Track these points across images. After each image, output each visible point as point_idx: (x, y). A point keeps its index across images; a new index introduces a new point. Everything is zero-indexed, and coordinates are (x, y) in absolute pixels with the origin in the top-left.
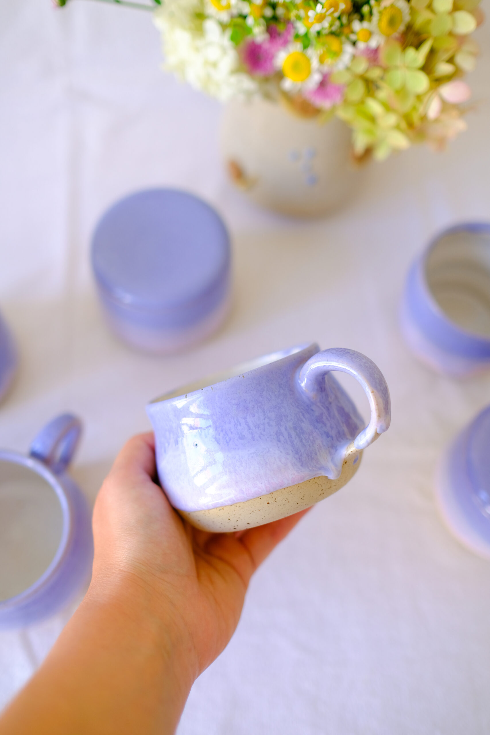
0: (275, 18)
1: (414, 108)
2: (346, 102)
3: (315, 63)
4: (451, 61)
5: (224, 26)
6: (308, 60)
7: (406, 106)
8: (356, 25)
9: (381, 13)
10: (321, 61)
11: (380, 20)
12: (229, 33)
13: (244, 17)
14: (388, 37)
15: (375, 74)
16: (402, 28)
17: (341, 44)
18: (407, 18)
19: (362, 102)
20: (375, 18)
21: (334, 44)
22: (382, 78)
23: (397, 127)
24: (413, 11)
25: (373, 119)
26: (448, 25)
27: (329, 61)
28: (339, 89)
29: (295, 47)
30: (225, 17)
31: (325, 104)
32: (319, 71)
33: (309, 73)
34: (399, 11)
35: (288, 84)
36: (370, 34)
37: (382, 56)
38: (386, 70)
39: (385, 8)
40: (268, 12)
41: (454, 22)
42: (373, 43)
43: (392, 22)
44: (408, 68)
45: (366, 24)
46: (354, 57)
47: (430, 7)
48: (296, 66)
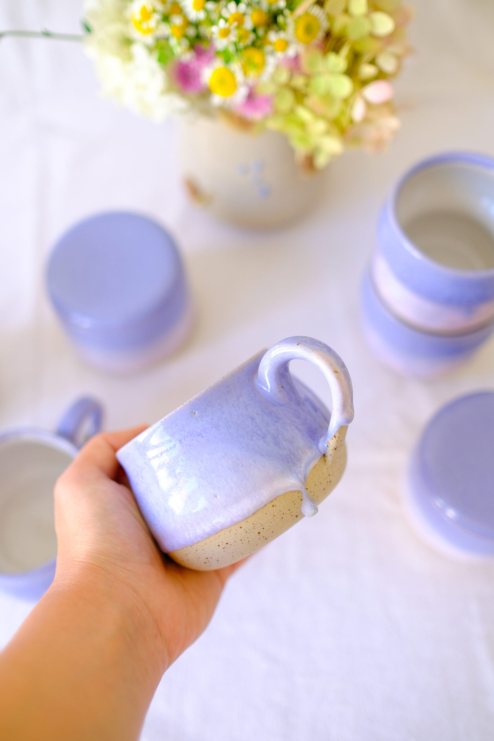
0: (199, 37)
1: (342, 113)
2: (276, 113)
3: (239, 77)
4: (373, 62)
5: (150, 49)
6: (232, 75)
7: (334, 111)
8: (273, 36)
9: (296, 22)
10: (245, 73)
11: (296, 29)
12: (156, 55)
13: (167, 39)
14: (307, 45)
15: (299, 82)
16: (320, 35)
17: (264, 56)
18: (325, 25)
19: (292, 111)
20: (291, 28)
21: (255, 55)
22: (307, 85)
23: (328, 133)
24: (330, 18)
25: (303, 125)
26: (366, 27)
27: (252, 74)
28: (268, 100)
29: (218, 64)
30: (149, 40)
31: (256, 116)
32: (246, 84)
33: (235, 86)
34: (315, 19)
35: (217, 99)
36: (286, 44)
37: (304, 63)
38: (308, 77)
39: (300, 17)
40: (191, 32)
41: (372, 23)
42: (291, 52)
43: (309, 30)
44: (332, 73)
45: (282, 35)
46: (277, 67)
47: (346, 11)
48: (221, 82)
